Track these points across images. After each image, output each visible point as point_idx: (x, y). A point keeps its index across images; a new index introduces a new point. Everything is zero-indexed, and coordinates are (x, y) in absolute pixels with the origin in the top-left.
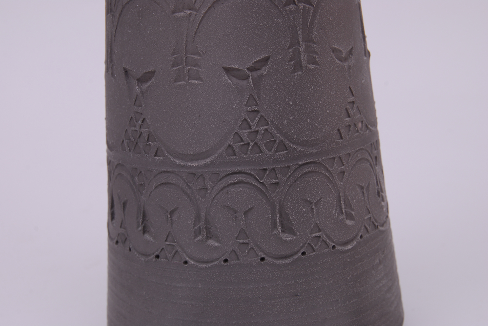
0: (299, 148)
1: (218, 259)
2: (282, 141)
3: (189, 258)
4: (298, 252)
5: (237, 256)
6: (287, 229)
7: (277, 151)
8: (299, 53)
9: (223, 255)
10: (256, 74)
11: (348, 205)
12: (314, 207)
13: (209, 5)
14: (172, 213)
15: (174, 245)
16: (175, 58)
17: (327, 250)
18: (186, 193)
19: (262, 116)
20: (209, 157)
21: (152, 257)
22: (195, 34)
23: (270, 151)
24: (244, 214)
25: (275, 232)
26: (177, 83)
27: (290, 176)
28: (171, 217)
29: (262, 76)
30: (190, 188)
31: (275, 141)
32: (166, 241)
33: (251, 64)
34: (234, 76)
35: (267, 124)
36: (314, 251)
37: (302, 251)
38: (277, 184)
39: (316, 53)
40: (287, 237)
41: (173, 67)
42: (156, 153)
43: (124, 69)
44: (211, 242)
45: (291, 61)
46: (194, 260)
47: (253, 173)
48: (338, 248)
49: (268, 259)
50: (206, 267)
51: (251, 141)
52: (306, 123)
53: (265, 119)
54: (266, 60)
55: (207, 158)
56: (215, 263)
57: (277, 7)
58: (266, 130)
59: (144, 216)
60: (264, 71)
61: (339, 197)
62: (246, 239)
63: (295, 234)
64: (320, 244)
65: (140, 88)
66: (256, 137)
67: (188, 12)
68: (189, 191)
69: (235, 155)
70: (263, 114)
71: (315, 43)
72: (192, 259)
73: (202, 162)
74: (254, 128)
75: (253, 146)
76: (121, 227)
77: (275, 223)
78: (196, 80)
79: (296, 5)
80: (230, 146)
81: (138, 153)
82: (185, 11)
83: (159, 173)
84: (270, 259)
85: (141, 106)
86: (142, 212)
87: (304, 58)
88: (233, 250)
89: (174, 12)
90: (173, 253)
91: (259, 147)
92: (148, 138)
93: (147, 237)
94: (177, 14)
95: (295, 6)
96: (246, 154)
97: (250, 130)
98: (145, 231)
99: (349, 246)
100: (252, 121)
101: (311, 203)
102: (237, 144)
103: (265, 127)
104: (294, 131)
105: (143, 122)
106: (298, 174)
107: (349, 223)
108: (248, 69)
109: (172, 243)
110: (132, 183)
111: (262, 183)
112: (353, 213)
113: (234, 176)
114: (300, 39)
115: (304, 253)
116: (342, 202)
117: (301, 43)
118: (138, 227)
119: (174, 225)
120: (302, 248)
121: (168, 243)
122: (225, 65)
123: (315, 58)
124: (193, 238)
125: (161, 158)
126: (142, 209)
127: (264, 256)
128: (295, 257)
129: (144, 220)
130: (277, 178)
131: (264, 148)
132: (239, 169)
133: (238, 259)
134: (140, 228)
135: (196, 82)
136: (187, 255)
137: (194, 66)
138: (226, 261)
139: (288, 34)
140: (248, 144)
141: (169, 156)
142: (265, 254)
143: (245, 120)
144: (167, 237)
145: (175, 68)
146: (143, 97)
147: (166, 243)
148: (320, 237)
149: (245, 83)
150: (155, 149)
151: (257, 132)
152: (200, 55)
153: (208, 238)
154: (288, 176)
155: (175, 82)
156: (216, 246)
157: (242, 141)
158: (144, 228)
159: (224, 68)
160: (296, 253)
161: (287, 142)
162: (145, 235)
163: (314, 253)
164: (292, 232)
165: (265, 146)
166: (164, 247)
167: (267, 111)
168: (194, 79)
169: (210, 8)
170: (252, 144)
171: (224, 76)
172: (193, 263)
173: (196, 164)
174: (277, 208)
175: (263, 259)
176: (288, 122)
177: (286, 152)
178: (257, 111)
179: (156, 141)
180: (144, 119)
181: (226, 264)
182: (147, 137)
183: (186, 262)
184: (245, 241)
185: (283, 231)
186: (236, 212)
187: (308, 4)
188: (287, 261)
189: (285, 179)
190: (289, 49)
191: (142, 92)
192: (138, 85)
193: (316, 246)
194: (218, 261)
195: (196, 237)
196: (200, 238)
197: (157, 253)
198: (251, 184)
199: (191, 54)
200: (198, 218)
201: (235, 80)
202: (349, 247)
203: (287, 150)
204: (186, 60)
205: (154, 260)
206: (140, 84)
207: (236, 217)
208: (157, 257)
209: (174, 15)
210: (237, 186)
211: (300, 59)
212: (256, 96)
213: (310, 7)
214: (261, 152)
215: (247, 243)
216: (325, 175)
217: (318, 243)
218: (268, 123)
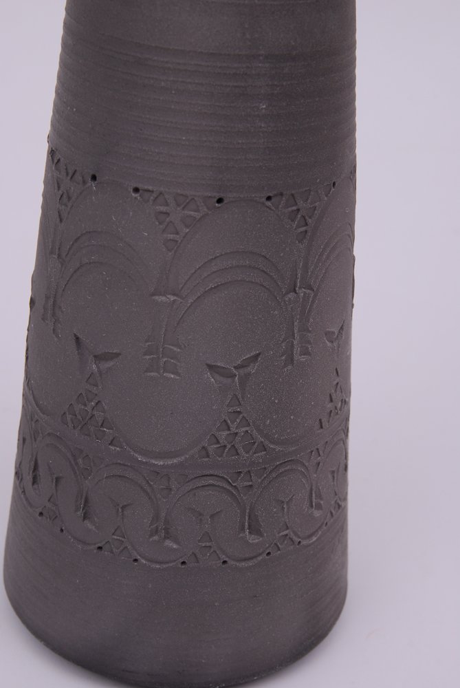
0: (278, 448)
1: (175, 561)
2: (262, 442)
3: (140, 556)
4: (263, 552)
5: (197, 558)
6: (255, 529)
7: (255, 453)
8: (292, 346)
9: (181, 557)
10: (242, 371)
11: (319, 496)
12: (285, 506)
13: (199, 294)
14: (123, 508)
15: (123, 542)
16: (149, 346)
17: (292, 547)
18: (145, 491)
19: (243, 417)
20: (177, 457)
21: (92, 547)
22: (178, 324)
23: (247, 453)
24: (210, 517)
25: (241, 535)
26: (149, 374)
27: (265, 478)
28: (122, 512)
29: (249, 374)
30: (150, 486)
31: (254, 443)
32: (113, 534)
33: (239, 362)
34: (217, 373)
35: (248, 425)
36: (279, 550)
37: (268, 551)
38: (251, 486)
39: (309, 342)
40: (253, 539)
41: (145, 354)
42: (111, 442)
43: (75, 335)
44: (169, 543)
45: (282, 355)
46: (146, 560)
47: (226, 477)
48: (304, 543)
49: (231, 562)
50: (159, 568)
51: (228, 443)
52: (289, 420)
53: (247, 420)
54: (257, 356)
55: (175, 457)
56: (171, 565)
57: (276, 297)
58: (247, 431)
59: (86, 501)
60: (252, 369)
61: (311, 490)
62: (209, 542)
63: (261, 535)
64: (286, 542)
65: (98, 367)
66: (235, 438)
67: (172, 298)
68: (149, 490)
69: (208, 456)
70: (246, 415)
71: (310, 332)
72: (143, 558)
73: (170, 462)
74: (233, 430)
75: (229, 449)
76: (49, 500)
77: (243, 526)
78: (173, 373)
79: (296, 293)
80: (203, 447)
81: (86, 435)
82: (168, 296)
83: (113, 464)
84: (233, 563)
85: (97, 386)
86: (84, 497)
87: (297, 350)
88: (193, 553)
89: (153, 295)
90: (121, 548)
91: (236, 450)
92: (103, 423)
93: (88, 524)
94: (157, 298)
95: (295, 295)
96: (221, 456)
97: (229, 432)
98: (86, 517)
99: (314, 537)
100: (232, 423)
101: (283, 502)
102: (212, 446)
103: (244, 429)
104: (276, 431)
105: (97, 404)
106: (274, 475)
107: (317, 513)
108: (235, 367)
109: (121, 538)
110: (73, 462)
111: (235, 486)
112: (322, 502)
113: (205, 478)
114: (295, 331)
115: (269, 554)
116: (314, 495)
117: (296, 335)
118: (77, 510)
119: (125, 520)
120: (267, 548)
121: (116, 537)
122: (209, 362)
123: (307, 348)
124: (147, 537)
125: (118, 449)
126: (84, 494)
127: (227, 559)
128: (260, 558)
129: (85, 505)
130: (252, 481)
131: (241, 451)
132: (211, 472)
133: (198, 562)
134: (79, 513)
135: (172, 376)
136: (138, 553)
137: (172, 359)
138: (183, 563)
139: (283, 327)
140: (225, 446)
141: (128, 449)
142: (228, 557)
143: (225, 421)
144: (115, 531)
145: (148, 357)
146: (101, 377)
147: (113, 537)
148: (287, 535)
149: (229, 381)
150: (111, 438)
151: (236, 434)
152: (180, 348)
153: (166, 538)
154: (263, 478)
155: (146, 371)
156: (174, 549)
157: (218, 442)
158: (85, 514)
159: (208, 365)
160: (260, 554)
161: (266, 443)
162: (86, 522)
163: (279, 552)
164: (259, 534)
165: (243, 448)
166: (110, 541)
167: (250, 412)
168: (169, 373)
169: (199, 297)
170: (229, 446)
171: (207, 374)
172: (144, 562)
173: (162, 463)
174: (247, 511)
175: (225, 562)
176: (270, 422)
177: (265, 453)
178: (240, 413)
179: (112, 429)
180: (99, 402)
181: (183, 567)
182: (101, 422)
183: (136, 560)
184: (208, 544)
185: (250, 533)
186: (201, 514)
187: (308, 289)
188: (250, 563)
189: (260, 481)
190: (282, 342)
191: (100, 372)
192: (95, 363)
193: (281, 544)
194: (174, 563)
195: (151, 536)
196: (156, 538)
197: (100, 545)
198: (222, 487)
199: (169, 345)
200: (156, 517)
201: (218, 377)
202: (314, 539)
203: (265, 450)
204: (162, 351)
205: (95, 551)
206: (97, 362)
207: (201, 520)
208: (100, 548)
209: (153, 298)
210: (207, 488)
211: (292, 353)
212: (240, 396)
213: (311, 292)
214: (238, 454)
215: (210, 547)
216: (301, 471)
217: (284, 541)
218: (249, 423)
